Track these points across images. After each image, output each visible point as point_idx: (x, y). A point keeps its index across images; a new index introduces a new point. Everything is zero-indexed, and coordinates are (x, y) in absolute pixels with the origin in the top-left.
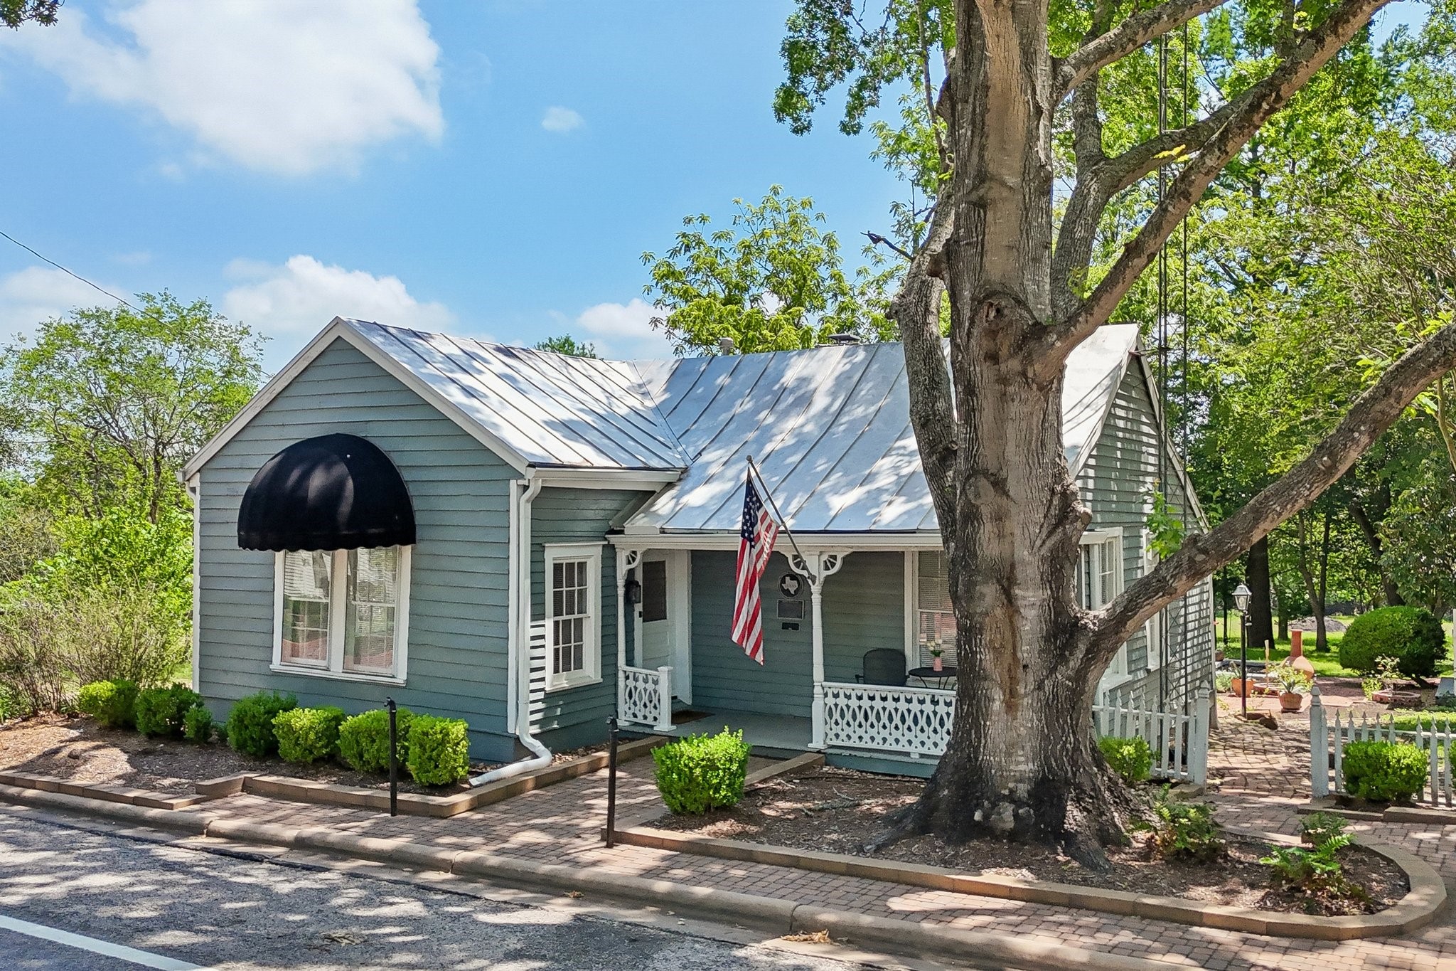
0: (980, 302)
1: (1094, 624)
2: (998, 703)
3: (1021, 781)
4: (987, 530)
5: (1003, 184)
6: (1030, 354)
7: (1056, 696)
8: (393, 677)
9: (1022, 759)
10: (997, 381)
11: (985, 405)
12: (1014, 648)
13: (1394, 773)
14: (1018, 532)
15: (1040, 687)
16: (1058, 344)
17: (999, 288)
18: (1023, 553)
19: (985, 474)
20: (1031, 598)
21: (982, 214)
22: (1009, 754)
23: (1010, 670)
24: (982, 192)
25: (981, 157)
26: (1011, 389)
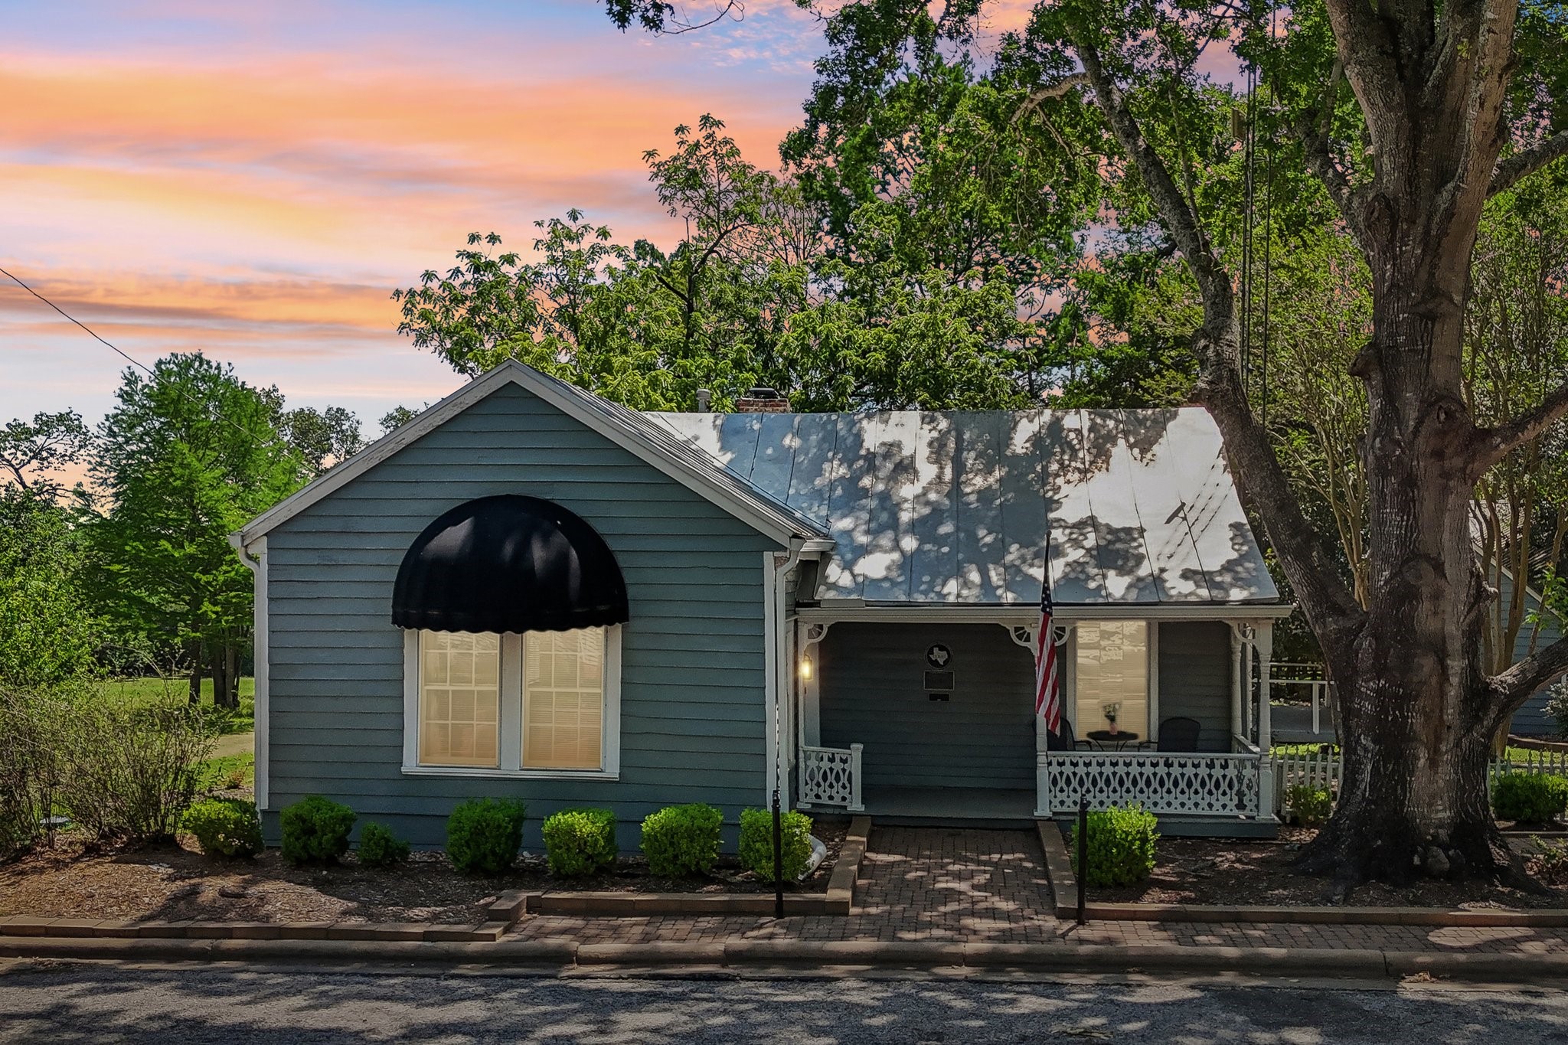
0: (1431, 405)
1: (1504, 688)
2: (1422, 761)
3: (1440, 827)
4: (1425, 607)
5: (1451, 300)
6: (1474, 454)
7: (1471, 750)
8: (602, 771)
9: (1441, 808)
10: (1440, 476)
11: (1426, 495)
12: (1441, 710)
13: (1553, 797)
14: (1449, 609)
15: (1458, 744)
16: (1502, 446)
17: (1445, 393)
18: (1451, 629)
19: (1427, 557)
20: (1456, 665)
21: (1430, 325)
22: (1430, 805)
23: (1436, 731)
24: (1431, 306)
25: (1432, 275)
26: (1451, 483)
